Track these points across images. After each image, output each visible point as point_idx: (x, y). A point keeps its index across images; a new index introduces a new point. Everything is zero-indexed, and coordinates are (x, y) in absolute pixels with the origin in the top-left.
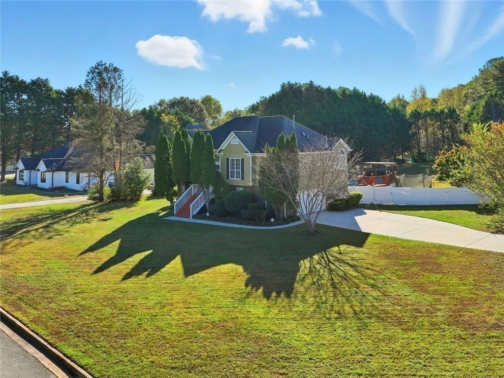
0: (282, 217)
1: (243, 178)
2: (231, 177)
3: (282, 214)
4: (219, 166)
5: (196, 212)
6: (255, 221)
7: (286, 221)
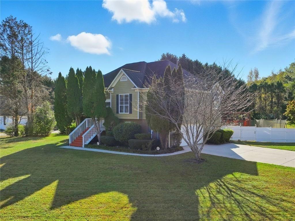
0: (166, 147)
1: (131, 112)
2: (120, 112)
3: (167, 144)
4: (110, 102)
5: (88, 142)
6: (141, 149)
7: (170, 150)
